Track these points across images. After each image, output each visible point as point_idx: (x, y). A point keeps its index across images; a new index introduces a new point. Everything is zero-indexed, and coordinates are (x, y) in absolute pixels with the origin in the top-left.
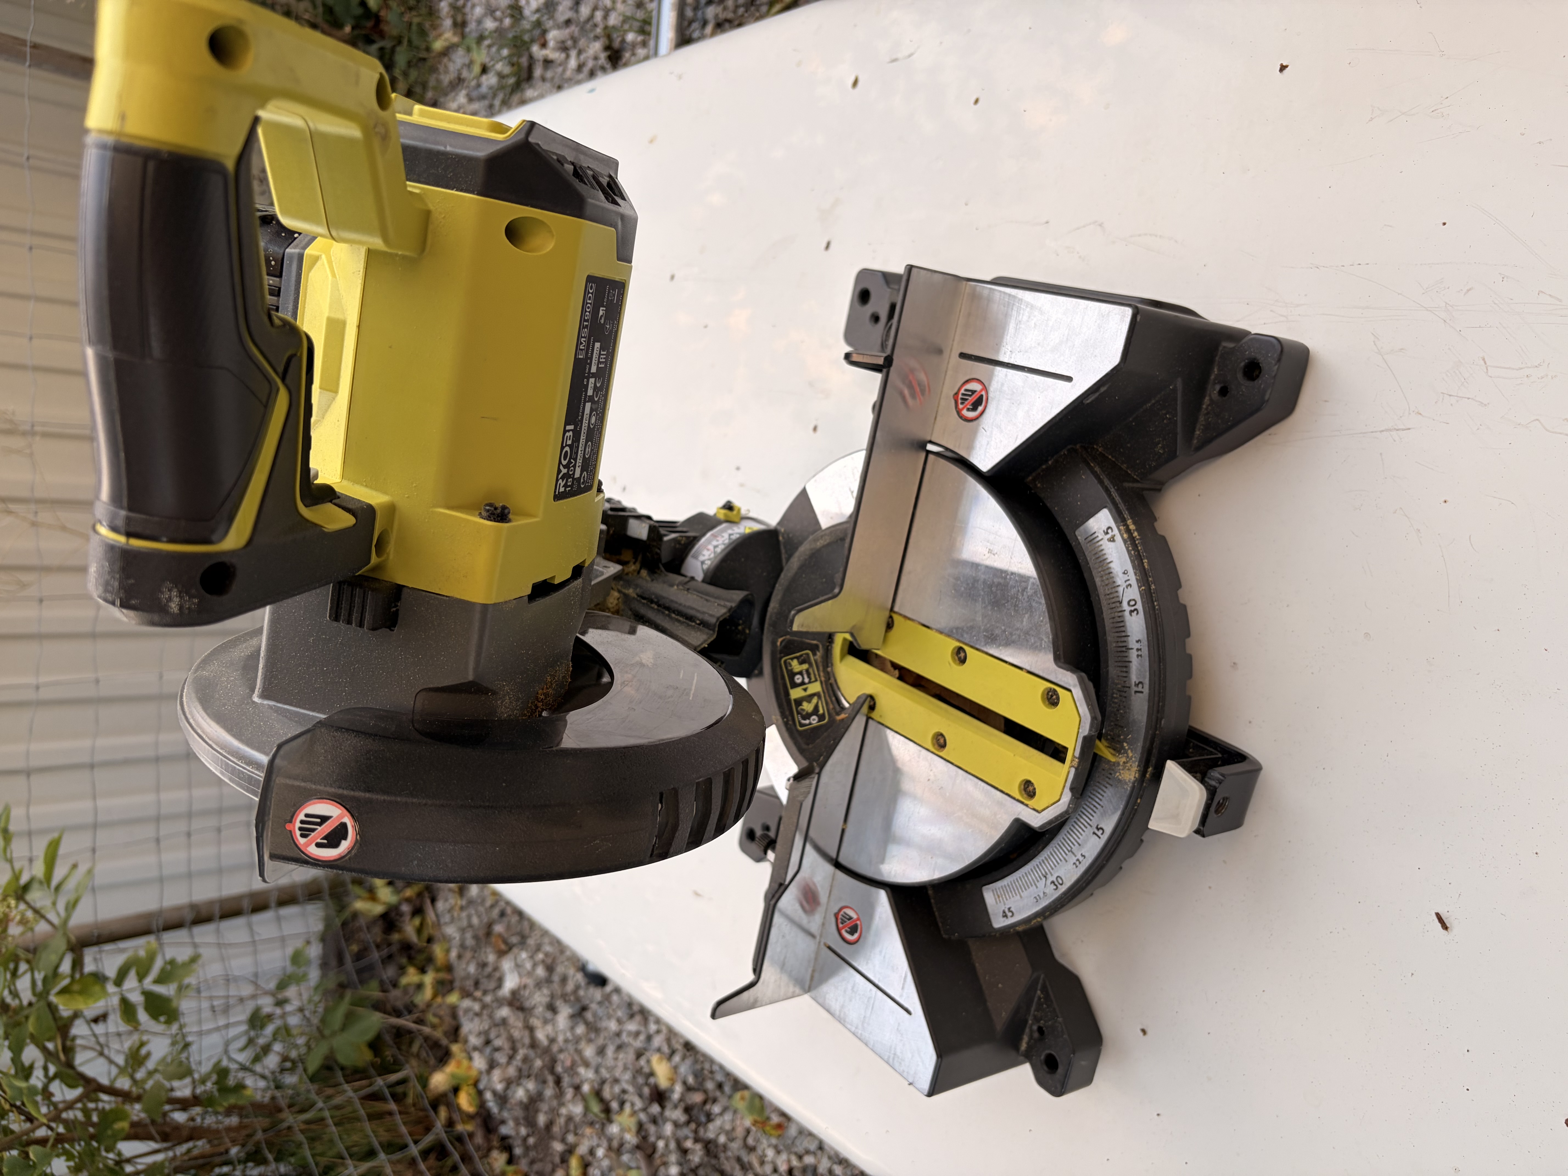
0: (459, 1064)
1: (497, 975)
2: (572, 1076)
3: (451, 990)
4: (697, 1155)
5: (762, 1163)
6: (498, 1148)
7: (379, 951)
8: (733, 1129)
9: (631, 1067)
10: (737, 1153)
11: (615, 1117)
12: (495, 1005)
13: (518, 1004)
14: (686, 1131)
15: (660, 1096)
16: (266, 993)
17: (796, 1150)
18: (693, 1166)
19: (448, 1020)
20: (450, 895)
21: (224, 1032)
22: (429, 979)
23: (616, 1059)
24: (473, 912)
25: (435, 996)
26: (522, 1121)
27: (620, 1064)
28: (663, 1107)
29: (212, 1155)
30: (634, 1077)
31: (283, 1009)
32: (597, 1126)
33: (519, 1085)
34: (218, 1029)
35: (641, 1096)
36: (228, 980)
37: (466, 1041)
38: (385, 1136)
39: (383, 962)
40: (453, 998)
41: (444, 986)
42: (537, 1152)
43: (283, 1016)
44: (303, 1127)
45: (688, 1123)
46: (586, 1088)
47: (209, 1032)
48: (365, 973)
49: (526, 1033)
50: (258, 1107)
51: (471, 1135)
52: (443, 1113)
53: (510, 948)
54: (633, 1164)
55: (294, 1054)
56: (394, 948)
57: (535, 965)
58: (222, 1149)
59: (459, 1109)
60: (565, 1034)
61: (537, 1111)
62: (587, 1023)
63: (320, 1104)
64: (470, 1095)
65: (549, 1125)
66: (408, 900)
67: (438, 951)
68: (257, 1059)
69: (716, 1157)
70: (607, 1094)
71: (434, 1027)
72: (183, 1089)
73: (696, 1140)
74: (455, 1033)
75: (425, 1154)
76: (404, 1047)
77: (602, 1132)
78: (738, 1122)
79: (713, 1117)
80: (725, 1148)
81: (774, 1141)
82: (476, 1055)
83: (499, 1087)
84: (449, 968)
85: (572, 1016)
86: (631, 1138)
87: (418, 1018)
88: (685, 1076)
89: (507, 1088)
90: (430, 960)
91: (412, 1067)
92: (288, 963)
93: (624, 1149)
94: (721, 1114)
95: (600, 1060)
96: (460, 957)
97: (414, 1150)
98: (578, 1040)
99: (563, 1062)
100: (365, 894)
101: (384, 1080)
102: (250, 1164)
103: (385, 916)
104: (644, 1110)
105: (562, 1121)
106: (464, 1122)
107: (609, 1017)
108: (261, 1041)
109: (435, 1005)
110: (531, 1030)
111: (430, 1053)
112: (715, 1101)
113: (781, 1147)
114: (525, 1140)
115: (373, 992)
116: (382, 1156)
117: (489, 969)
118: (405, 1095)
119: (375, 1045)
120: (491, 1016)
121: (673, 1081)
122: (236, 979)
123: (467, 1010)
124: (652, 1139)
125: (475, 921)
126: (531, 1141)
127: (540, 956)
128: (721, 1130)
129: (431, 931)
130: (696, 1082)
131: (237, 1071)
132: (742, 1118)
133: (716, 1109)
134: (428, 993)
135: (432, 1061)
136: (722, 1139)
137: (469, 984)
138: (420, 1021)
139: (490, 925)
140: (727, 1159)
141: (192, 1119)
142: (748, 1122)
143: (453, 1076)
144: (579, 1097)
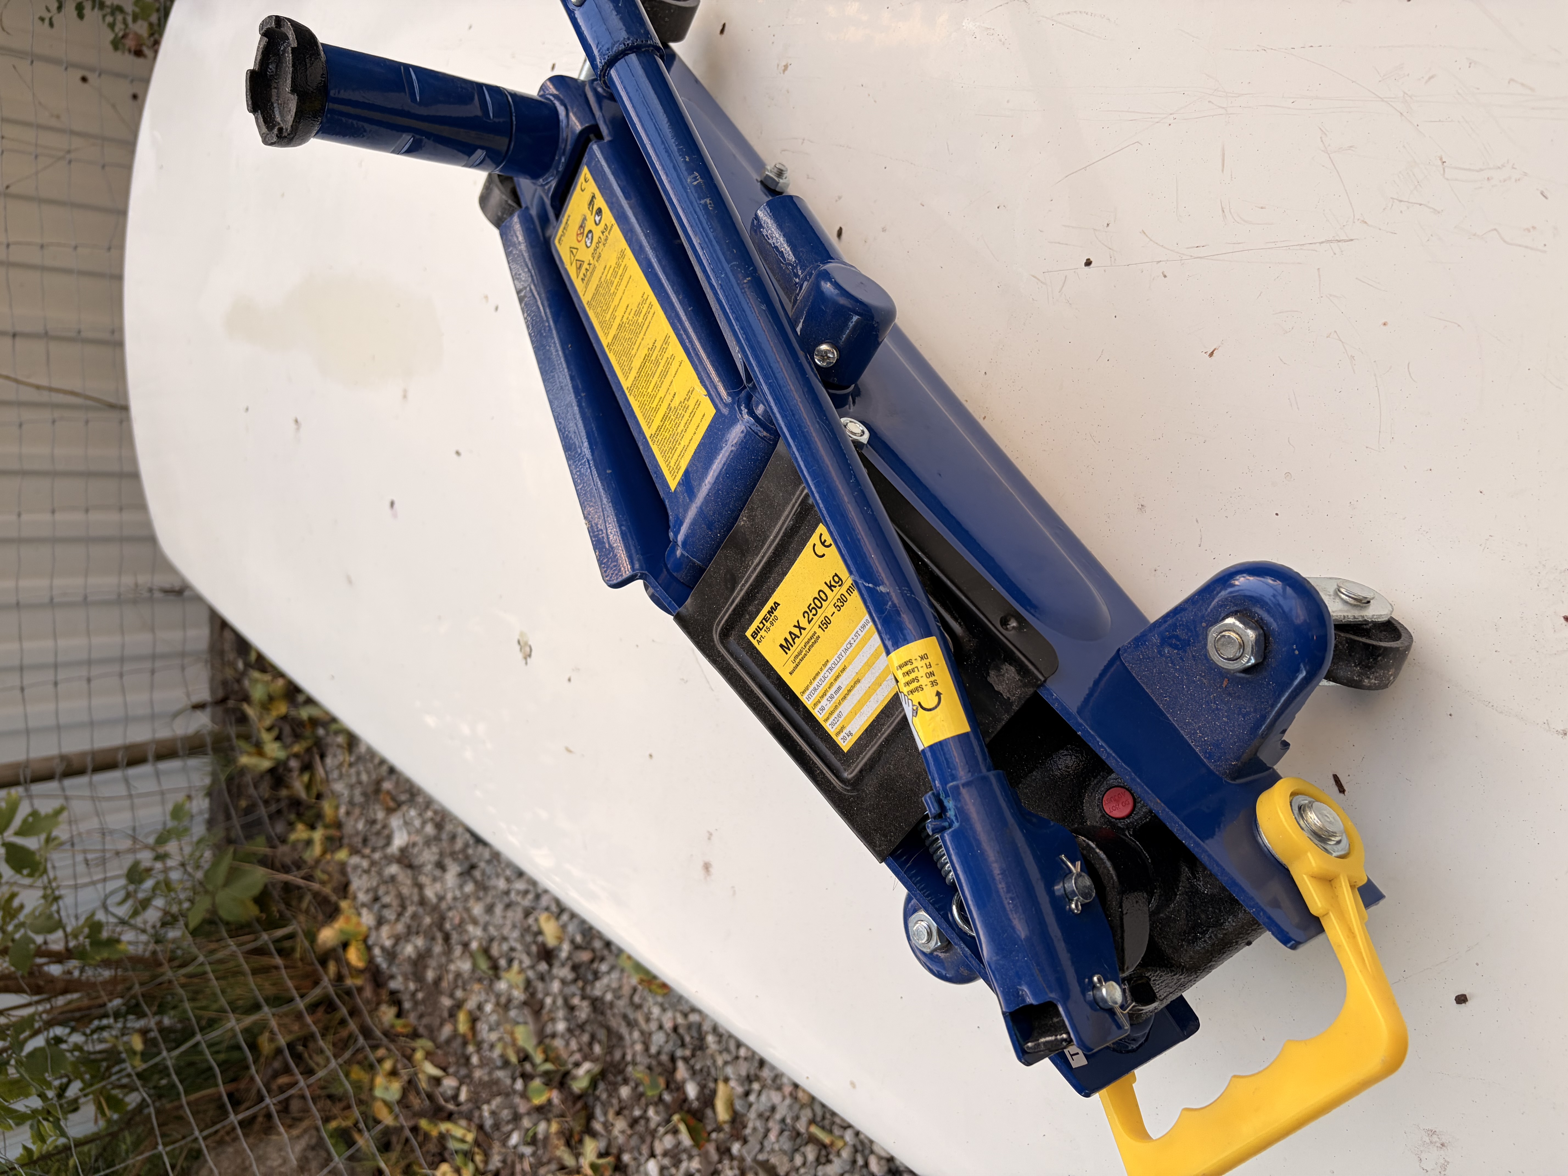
0: (348, 919)
1: (386, 832)
2: (460, 934)
3: (341, 846)
4: (584, 1012)
5: (648, 1020)
6: (387, 1002)
7: (266, 807)
8: (620, 988)
9: (519, 925)
10: (623, 1010)
11: (503, 974)
12: (383, 862)
13: (406, 861)
14: (573, 989)
15: (547, 955)
16: (146, 847)
17: (681, 1008)
18: (580, 1021)
19: (337, 876)
20: (339, 752)
21: (100, 886)
22: (318, 835)
23: (504, 917)
24: (362, 768)
25: (324, 853)
26: (410, 976)
27: (509, 923)
28: (550, 965)
29: (89, 1008)
30: (522, 936)
31: (164, 863)
32: (485, 982)
33: (408, 941)
34: (93, 883)
35: (529, 954)
36: (103, 833)
37: (355, 898)
38: (270, 990)
39: (271, 817)
40: (342, 855)
41: (333, 843)
42: (425, 1006)
43: (166, 870)
44: (183, 980)
45: (575, 981)
46: (474, 945)
47: (85, 885)
48: (252, 828)
49: (416, 891)
50: (136, 961)
51: (360, 989)
52: (332, 968)
53: (399, 805)
54: (521, 1020)
55: (175, 909)
56: (283, 804)
57: (424, 823)
58: (100, 1001)
59: (348, 964)
60: (454, 892)
61: (426, 967)
62: (476, 882)
63: (201, 959)
64: (358, 950)
65: (438, 981)
66: (296, 756)
67: (327, 807)
68: (135, 913)
69: (603, 1013)
70: (495, 951)
71: (323, 883)
72: (56, 941)
73: (584, 997)
74: (344, 889)
75: (313, 1008)
76: (294, 903)
77: (490, 988)
78: (625, 980)
79: (600, 975)
80: (612, 1005)
81: (660, 999)
82: (364, 912)
83: (388, 943)
84: (339, 825)
85: (461, 875)
86: (519, 995)
87: (306, 873)
88: (573, 935)
89: (395, 944)
90: (319, 816)
91: (299, 923)
92: (168, 818)
93: (511, 1006)
94: (608, 972)
95: (487, 918)
96: (348, 813)
97: (301, 1004)
98: (466, 898)
99: (452, 919)
100: (252, 750)
101: (269, 935)
102: (131, 1017)
103: (272, 771)
104: (532, 967)
105: (451, 977)
106: (352, 977)
107: (498, 876)
108: (141, 895)
109: (324, 861)
110: (420, 887)
111: (319, 909)
112: (602, 959)
113: (667, 1006)
114: (413, 994)
115: (260, 847)
116: (266, 1009)
117: (378, 826)
118: (293, 949)
119: (262, 900)
120: (380, 873)
121: (560, 940)
122: (112, 832)
123: (356, 867)
124: (540, 995)
125: (364, 777)
126: (420, 996)
127: (429, 814)
128: (608, 987)
129: (320, 787)
130: (583, 941)
131: (116, 925)
132: (629, 977)
133: (604, 967)
134: (317, 849)
135: (320, 917)
136: (609, 997)
137: (357, 841)
138: (309, 878)
139: (378, 782)
140: (614, 1015)
141: (69, 973)
142: (634, 981)
143: (342, 931)
144: (467, 954)
